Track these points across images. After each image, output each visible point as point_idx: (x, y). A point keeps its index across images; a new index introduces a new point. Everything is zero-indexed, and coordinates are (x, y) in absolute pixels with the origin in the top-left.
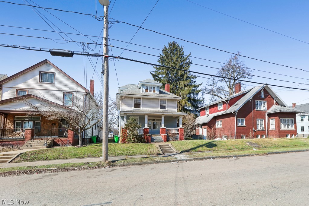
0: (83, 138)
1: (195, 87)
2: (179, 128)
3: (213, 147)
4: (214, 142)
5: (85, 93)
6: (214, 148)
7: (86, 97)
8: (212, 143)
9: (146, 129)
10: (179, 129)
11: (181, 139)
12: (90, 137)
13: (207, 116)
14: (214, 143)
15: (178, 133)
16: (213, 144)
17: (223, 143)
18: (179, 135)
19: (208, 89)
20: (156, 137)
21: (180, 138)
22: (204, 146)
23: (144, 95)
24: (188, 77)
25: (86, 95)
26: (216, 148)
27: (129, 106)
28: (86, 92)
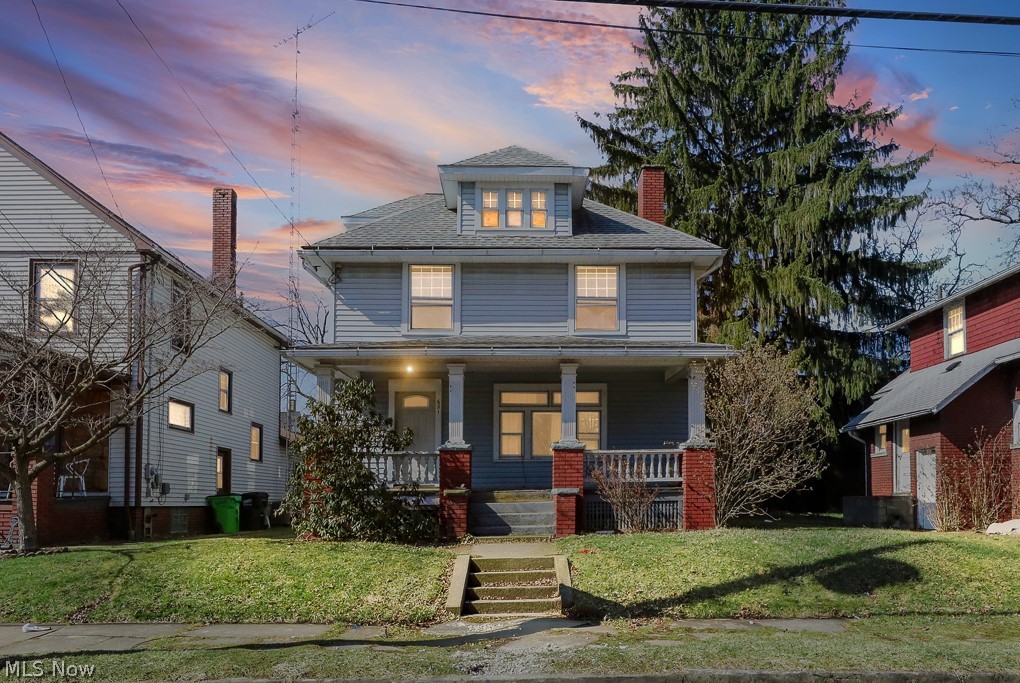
0: (133, 504)
1: (871, 177)
2: (682, 447)
3: (882, 583)
4: (908, 550)
5: (138, 259)
6: (882, 595)
7: (143, 277)
8: (888, 555)
9: (454, 452)
10: (681, 456)
11: (692, 525)
12: (202, 503)
13: (950, 369)
14: (906, 556)
15: (676, 478)
16: (893, 562)
17: (987, 563)
18: (683, 498)
19: (987, 192)
20: (518, 504)
21: (689, 518)
22: (806, 580)
23: (470, 244)
24: (826, 121)
25: (143, 267)
26: (905, 598)
27: (377, 321)
28: (144, 253)
